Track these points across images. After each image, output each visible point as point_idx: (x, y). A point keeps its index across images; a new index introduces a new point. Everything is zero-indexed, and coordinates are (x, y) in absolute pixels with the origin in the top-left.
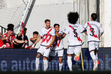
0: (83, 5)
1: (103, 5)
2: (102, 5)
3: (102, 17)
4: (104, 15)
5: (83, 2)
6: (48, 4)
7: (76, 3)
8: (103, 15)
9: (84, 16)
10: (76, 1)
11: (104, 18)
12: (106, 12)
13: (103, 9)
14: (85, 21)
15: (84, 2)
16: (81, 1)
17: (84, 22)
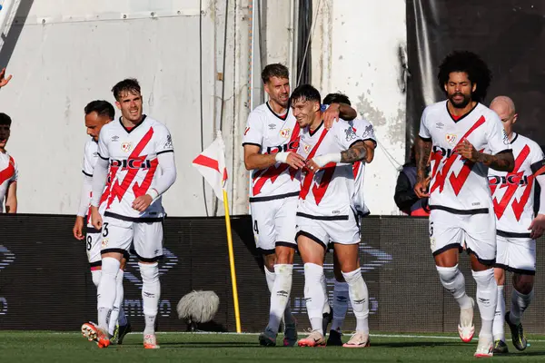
0: (241, 27)
1: (326, 30)
2: (322, 27)
3: (321, 79)
4: (330, 70)
5: (240, 14)
6: (88, 16)
7: (211, 15)
8: (326, 71)
9: (244, 72)
10: (210, 8)
11: (329, 83)
12: (341, 58)
13: (325, 46)
14: (249, 95)
15: (246, 11)
16: (231, 9)
17: (244, 99)
